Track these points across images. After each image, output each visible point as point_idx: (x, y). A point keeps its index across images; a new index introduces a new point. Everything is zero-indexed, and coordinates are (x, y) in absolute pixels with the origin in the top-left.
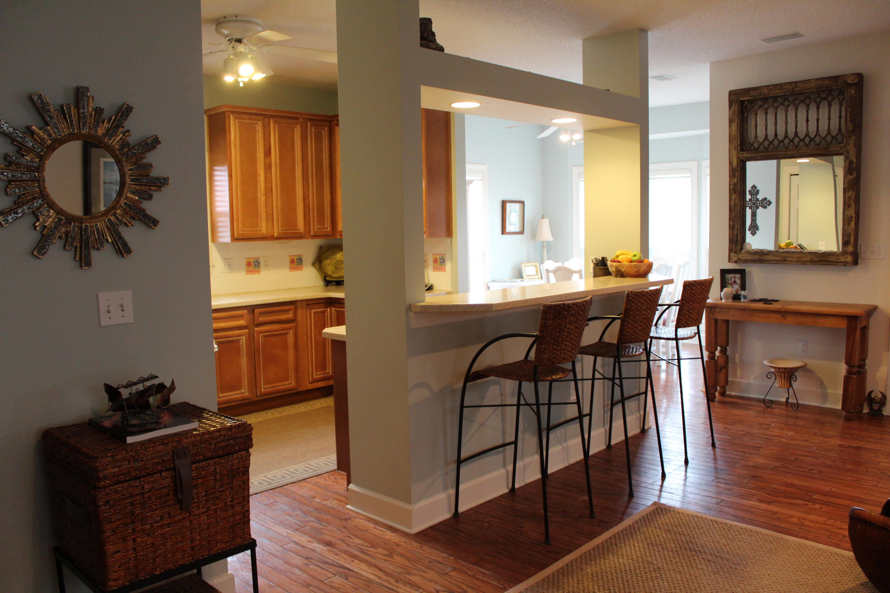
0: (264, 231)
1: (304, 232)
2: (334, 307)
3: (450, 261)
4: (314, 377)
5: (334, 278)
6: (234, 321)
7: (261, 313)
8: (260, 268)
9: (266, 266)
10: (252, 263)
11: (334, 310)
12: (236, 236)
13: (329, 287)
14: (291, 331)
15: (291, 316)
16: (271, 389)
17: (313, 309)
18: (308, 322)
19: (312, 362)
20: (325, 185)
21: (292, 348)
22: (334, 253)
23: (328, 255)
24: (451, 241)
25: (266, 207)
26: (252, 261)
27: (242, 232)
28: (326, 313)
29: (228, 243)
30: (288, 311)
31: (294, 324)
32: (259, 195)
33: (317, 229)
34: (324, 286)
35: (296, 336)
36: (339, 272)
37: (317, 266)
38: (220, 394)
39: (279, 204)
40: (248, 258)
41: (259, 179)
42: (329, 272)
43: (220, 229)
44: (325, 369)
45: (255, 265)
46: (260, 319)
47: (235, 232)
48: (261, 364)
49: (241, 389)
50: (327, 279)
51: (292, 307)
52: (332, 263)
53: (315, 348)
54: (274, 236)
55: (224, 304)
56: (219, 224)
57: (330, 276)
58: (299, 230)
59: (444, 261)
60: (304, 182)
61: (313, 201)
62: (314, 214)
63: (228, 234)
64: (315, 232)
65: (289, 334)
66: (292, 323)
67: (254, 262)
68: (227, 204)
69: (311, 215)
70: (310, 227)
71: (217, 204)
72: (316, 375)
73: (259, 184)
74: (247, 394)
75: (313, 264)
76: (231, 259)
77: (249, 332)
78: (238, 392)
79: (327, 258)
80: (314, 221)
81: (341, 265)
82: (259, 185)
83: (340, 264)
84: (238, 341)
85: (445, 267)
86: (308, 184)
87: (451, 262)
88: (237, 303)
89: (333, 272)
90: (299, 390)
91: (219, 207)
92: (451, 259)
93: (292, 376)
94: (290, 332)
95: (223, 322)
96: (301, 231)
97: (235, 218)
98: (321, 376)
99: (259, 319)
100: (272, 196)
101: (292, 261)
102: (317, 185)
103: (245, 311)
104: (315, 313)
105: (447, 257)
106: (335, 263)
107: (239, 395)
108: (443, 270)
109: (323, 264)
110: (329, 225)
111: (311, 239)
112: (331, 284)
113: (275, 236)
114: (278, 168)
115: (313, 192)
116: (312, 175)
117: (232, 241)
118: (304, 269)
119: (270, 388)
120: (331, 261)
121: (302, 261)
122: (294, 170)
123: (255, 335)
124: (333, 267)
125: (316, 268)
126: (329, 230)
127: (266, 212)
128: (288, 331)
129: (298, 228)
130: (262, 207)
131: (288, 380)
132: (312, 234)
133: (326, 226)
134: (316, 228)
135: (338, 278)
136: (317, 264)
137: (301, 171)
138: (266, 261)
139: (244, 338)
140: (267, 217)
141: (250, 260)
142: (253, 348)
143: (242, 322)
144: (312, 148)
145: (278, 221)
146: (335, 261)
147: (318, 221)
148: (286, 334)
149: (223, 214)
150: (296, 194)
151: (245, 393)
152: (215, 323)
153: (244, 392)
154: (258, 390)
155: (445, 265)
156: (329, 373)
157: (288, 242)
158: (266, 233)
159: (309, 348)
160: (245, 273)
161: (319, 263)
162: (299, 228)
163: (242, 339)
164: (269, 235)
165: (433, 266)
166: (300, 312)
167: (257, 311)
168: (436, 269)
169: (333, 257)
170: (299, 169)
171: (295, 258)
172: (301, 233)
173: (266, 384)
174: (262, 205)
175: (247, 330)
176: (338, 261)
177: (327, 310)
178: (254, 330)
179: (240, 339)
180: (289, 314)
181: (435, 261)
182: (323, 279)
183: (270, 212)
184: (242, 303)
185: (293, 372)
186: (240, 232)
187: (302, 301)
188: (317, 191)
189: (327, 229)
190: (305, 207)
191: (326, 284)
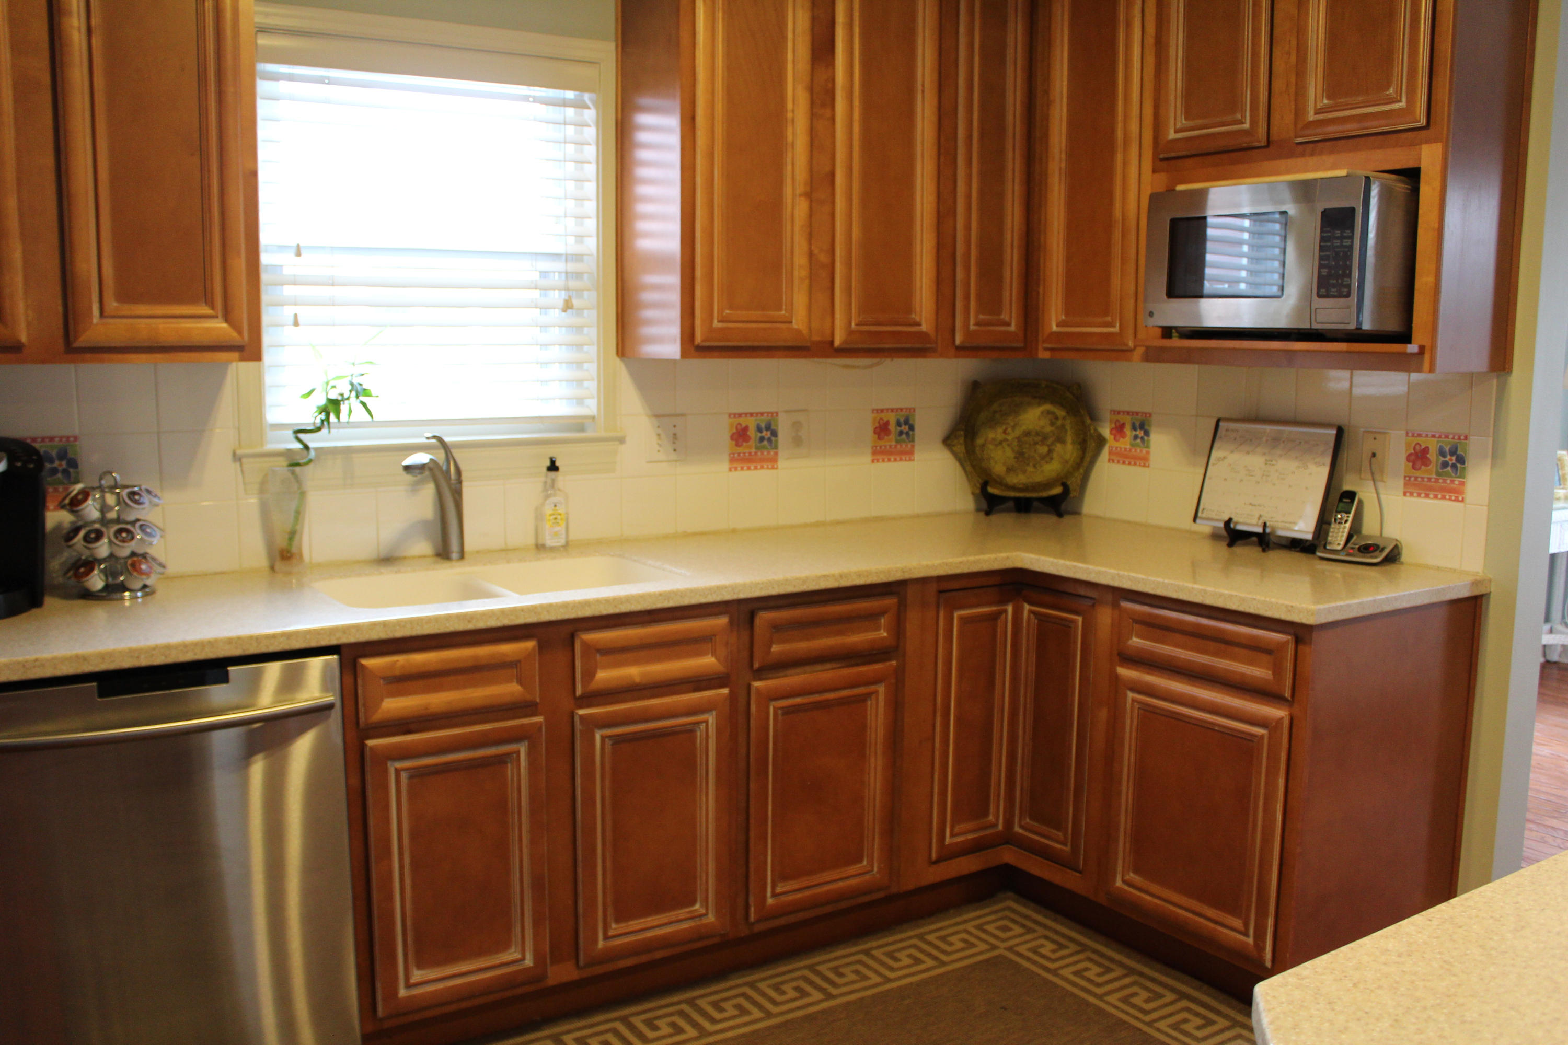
0: (799, 322)
1: (932, 334)
2: (1030, 603)
3: (1489, 461)
4: (948, 840)
5: (1014, 488)
6: (679, 657)
7: (777, 628)
8: (776, 447)
9: (797, 441)
10: (752, 432)
11: (1031, 612)
12: (698, 339)
13: (994, 518)
14: (881, 689)
15: (885, 634)
16: (798, 896)
17: (961, 607)
18: (940, 656)
19: (943, 793)
20: (1009, 175)
21: (880, 751)
22: (1016, 409)
23: (995, 412)
24: (1502, 390)
25: (810, 237)
26: (751, 423)
27: (720, 325)
28: (1000, 623)
29: (675, 361)
30: (872, 617)
31: (894, 663)
32: (788, 191)
33: (977, 324)
34: (978, 510)
35: (896, 706)
36: (1030, 469)
37: (960, 448)
38: (614, 926)
39: (856, 233)
40: (740, 415)
41: (790, 138)
42: (998, 469)
43: (649, 314)
44: (986, 813)
45: (762, 439)
46: (775, 648)
47: (698, 322)
48: (770, 808)
49: (693, 903)
50: (991, 490)
51: (890, 602)
52: (1009, 438)
53: (956, 743)
54: (832, 342)
55: (642, 597)
56: (647, 296)
57: (1000, 483)
58: (919, 324)
59: (1461, 460)
60: (942, 160)
61: (968, 228)
62: (967, 269)
63: (675, 330)
64: (968, 333)
65: (874, 697)
66: (889, 660)
67: (759, 429)
68: (675, 227)
69: (960, 275)
70: (954, 316)
71: (642, 226)
72: (952, 835)
73: (789, 155)
74: (711, 918)
75: (948, 441)
76: (682, 415)
77: (732, 697)
78: (682, 913)
79: (992, 423)
80: (967, 298)
81: (1038, 447)
82: (789, 161)
83: (1036, 443)
84: (689, 731)
85: (1462, 484)
86: (956, 168)
87: (1493, 466)
88: (693, 591)
89: (1010, 470)
90: (894, 890)
91: (647, 235)
92: (1496, 455)
93: (875, 845)
94: (876, 692)
95: (636, 662)
96: (924, 328)
97: (699, 273)
98: (970, 836)
99: (770, 647)
100: (833, 203)
101: (882, 429)
102: (983, 175)
103: (722, 621)
104: (964, 620)
105: (1475, 448)
106: (1018, 439)
107: (685, 925)
108: (1457, 494)
109: (979, 441)
110: (1014, 314)
111: (956, 357)
112: (1003, 506)
113: (837, 343)
114: (856, 102)
115: (969, 196)
116: (969, 137)
117: (684, 354)
118: (917, 456)
119: (799, 890)
120: (1005, 432)
121: (912, 428)
122: (910, 115)
123: (753, 708)
124: (1009, 453)
125: (955, 454)
126: (1013, 328)
127: (811, 254)
128: (872, 688)
129: (915, 317)
130: (797, 238)
131: (859, 860)
132: (958, 341)
133: (1005, 316)
134: (972, 321)
135: (1026, 489)
136: (962, 440)
137: (934, 118)
138: (797, 425)
139: (711, 718)
140: (812, 277)
141: (744, 421)
142: (742, 751)
143: (707, 662)
144: (971, 45)
145: (848, 289)
146: (1018, 432)
147: (979, 297)
148: (863, 699)
149: (657, 262)
150: (912, 197)
151: (706, 914)
152: (605, 667)
153: (703, 911)
154: (751, 899)
155: (1462, 476)
156: (995, 825)
157: (871, 366)
158: (805, 332)
159: (937, 745)
160: (726, 466)
161: (966, 436)
162: (918, 319)
163: (707, 722)
164: (816, 338)
165: (1407, 478)
166: (913, 618)
167: (764, 618)
168: (1413, 486)
169: (1011, 421)
170: (928, 112)
171: (892, 418)
172: (923, 336)
173: (782, 876)
174: (797, 229)
175: (725, 691)
176: (1027, 434)
177: (1006, 611)
178: (749, 687)
179: (698, 723)
180: (878, 629)
181: (1419, 457)
182: (978, 491)
183: (823, 258)
184: (711, 590)
185: (877, 830)
186: (716, 324)
187: (923, 581)
188: (982, 193)
189: (1009, 324)
190: (939, 246)
191: (984, 505)
